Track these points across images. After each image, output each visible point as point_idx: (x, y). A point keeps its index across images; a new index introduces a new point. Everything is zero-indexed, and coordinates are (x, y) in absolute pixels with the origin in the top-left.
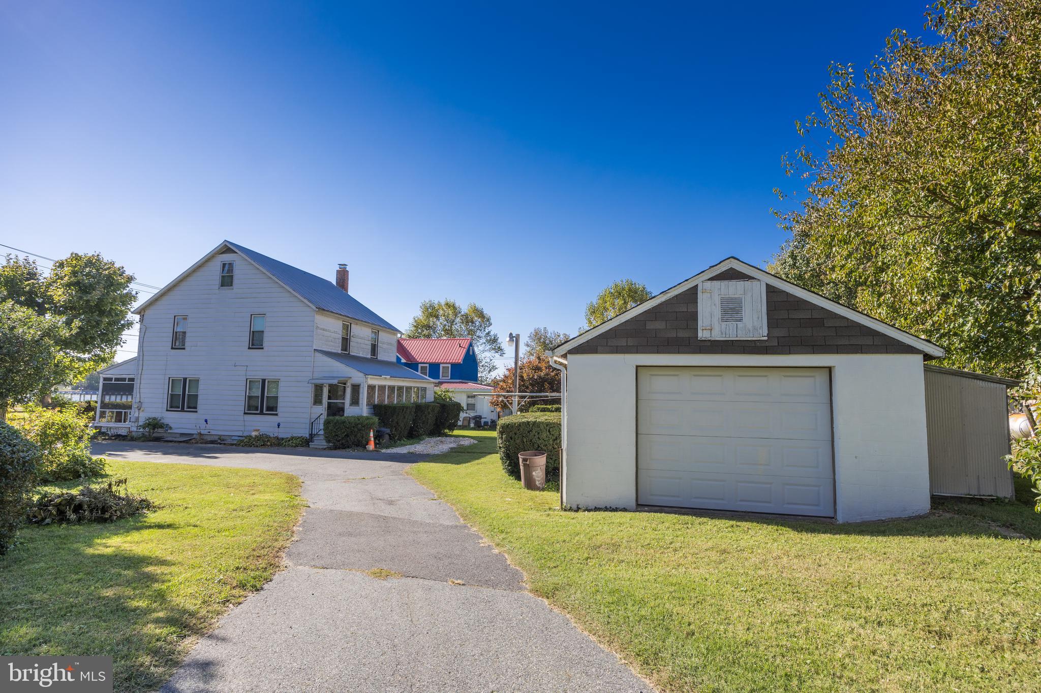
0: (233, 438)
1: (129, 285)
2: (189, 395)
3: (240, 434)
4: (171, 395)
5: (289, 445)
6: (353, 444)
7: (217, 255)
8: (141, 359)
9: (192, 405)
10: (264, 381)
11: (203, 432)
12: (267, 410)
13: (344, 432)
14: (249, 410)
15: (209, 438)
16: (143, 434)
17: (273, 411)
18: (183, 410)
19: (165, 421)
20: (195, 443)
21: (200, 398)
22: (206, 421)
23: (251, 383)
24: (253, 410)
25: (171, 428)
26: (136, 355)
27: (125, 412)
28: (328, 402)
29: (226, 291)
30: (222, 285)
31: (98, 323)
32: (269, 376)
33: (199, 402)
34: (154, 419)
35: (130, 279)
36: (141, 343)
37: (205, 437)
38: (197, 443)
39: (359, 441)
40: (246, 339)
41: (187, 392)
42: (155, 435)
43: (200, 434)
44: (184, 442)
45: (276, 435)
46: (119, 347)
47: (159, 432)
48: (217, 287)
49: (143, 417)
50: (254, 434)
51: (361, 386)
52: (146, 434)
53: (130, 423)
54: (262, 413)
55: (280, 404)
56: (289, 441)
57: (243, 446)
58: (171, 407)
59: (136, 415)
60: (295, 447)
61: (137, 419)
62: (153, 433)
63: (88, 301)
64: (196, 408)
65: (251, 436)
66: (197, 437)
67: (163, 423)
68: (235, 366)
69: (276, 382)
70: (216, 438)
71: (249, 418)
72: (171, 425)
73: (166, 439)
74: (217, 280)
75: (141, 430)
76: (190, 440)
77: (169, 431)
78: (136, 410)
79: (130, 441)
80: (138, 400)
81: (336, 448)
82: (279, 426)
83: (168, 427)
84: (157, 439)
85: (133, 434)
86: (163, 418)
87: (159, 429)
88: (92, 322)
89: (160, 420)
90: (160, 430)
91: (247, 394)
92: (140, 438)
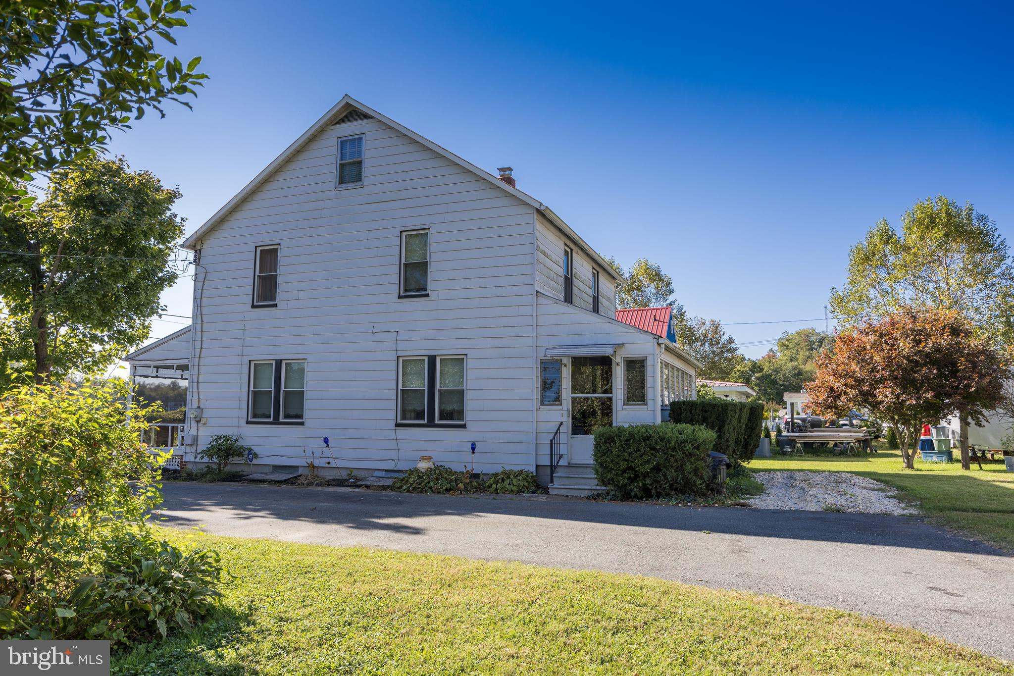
0: (377, 474)
1: (170, 207)
2: (285, 392)
3: (390, 466)
4: (255, 393)
5: (505, 491)
6: (671, 486)
7: (330, 128)
8: (199, 329)
9: (293, 413)
10: (432, 359)
11: (317, 463)
12: (441, 418)
13: (648, 462)
14: (403, 418)
15: (329, 475)
16: (208, 467)
17: (452, 419)
18: (276, 422)
19: (246, 443)
20: (308, 485)
21: (307, 396)
22: (326, 441)
23: (406, 364)
24: (411, 419)
25: (256, 456)
26: (189, 322)
27: (173, 427)
28: (573, 398)
29: (350, 193)
30: (342, 181)
31: (126, 269)
32: (443, 348)
33: (307, 404)
34: (227, 438)
35: (173, 196)
36: (199, 300)
37: (322, 473)
38: (310, 484)
39: (687, 481)
40: (392, 279)
41: (283, 388)
42: (228, 469)
43: (312, 466)
44: (285, 482)
45: (469, 468)
46: (155, 317)
47: (237, 464)
48: (332, 185)
49: (206, 435)
50: (423, 466)
51: (649, 362)
52: (214, 467)
53: (183, 447)
54: (431, 424)
55: (470, 405)
56: (503, 480)
57: (408, 491)
58: (255, 416)
59: (193, 431)
60: (517, 492)
61: (195, 439)
62: (226, 464)
63: (108, 227)
64: (301, 417)
65: (417, 470)
66: (306, 472)
67: (242, 447)
68: (374, 333)
69: (459, 361)
70: (344, 474)
71: (403, 432)
72: (256, 450)
73: (251, 477)
74: (331, 172)
75: (206, 460)
76: (295, 477)
77: (255, 462)
78: (194, 424)
79: (185, 480)
80: (195, 405)
81: (626, 496)
82: (473, 449)
83: (252, 454)
84: (235, 477)
85: (190, 467)
86: (240, 437)
87: (236, 458)
88: (117, 266)
89: (236, 441)
90: (236, 460)
91: (400, 387)
92: (203, 475)
